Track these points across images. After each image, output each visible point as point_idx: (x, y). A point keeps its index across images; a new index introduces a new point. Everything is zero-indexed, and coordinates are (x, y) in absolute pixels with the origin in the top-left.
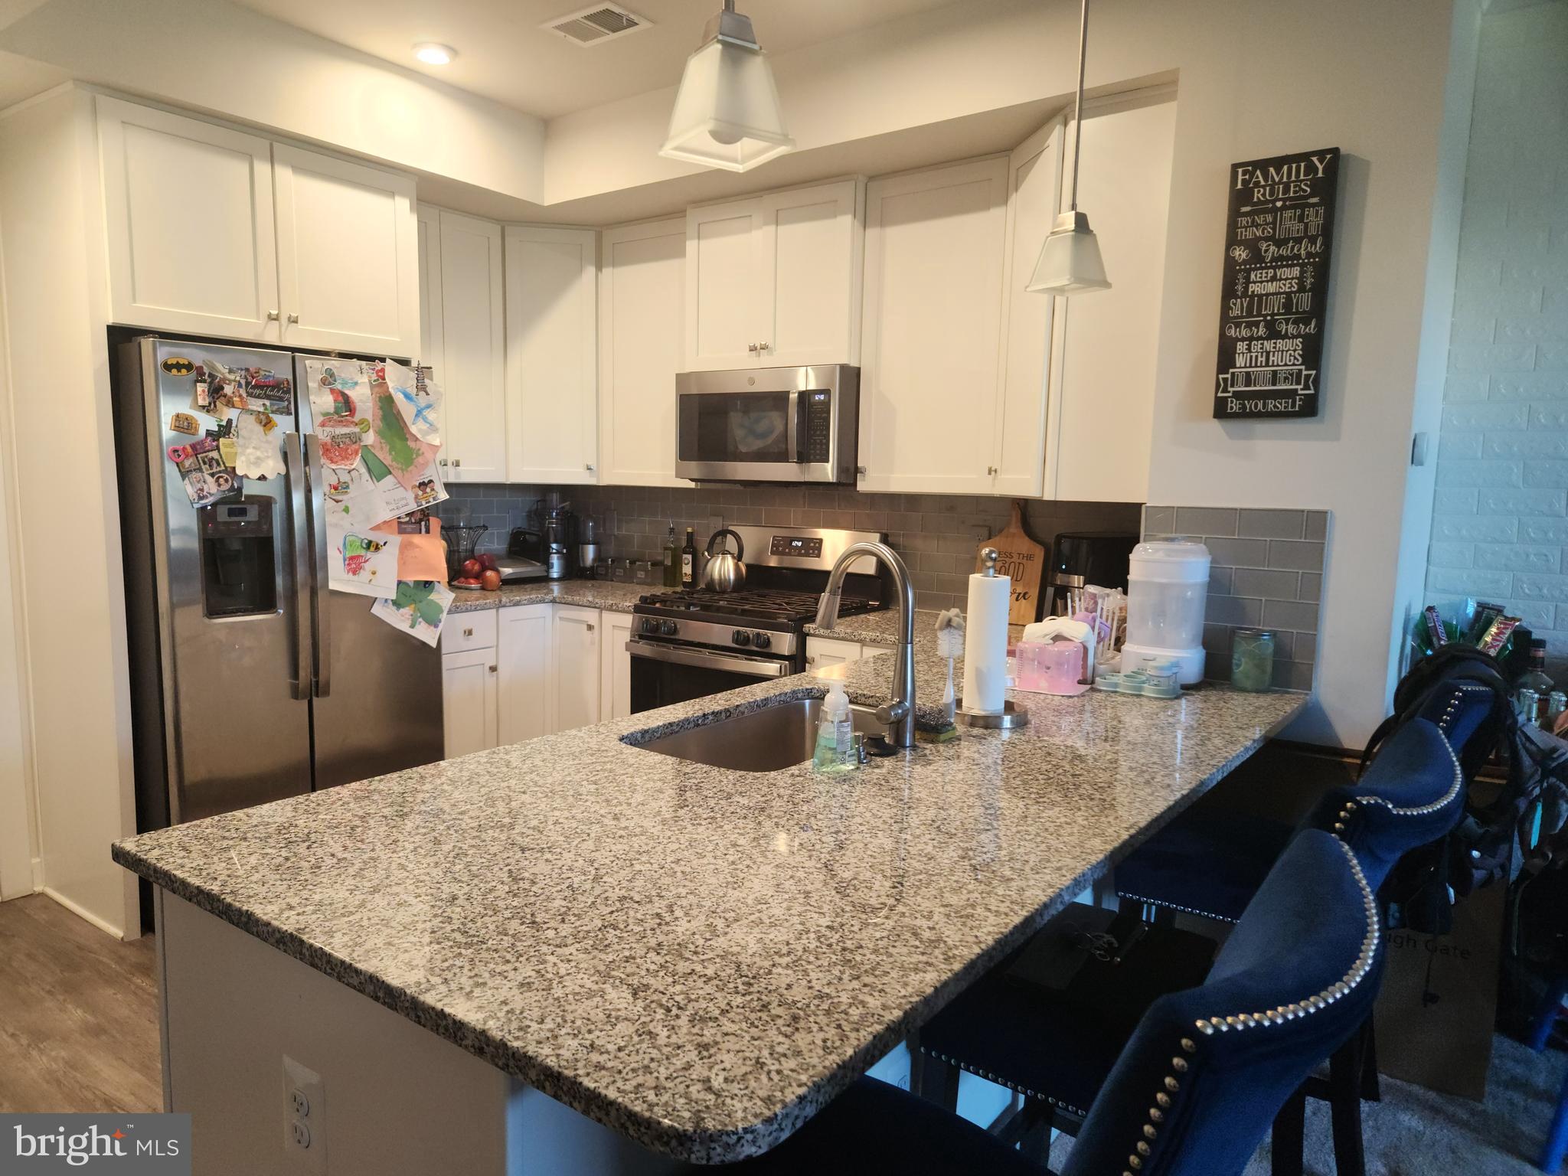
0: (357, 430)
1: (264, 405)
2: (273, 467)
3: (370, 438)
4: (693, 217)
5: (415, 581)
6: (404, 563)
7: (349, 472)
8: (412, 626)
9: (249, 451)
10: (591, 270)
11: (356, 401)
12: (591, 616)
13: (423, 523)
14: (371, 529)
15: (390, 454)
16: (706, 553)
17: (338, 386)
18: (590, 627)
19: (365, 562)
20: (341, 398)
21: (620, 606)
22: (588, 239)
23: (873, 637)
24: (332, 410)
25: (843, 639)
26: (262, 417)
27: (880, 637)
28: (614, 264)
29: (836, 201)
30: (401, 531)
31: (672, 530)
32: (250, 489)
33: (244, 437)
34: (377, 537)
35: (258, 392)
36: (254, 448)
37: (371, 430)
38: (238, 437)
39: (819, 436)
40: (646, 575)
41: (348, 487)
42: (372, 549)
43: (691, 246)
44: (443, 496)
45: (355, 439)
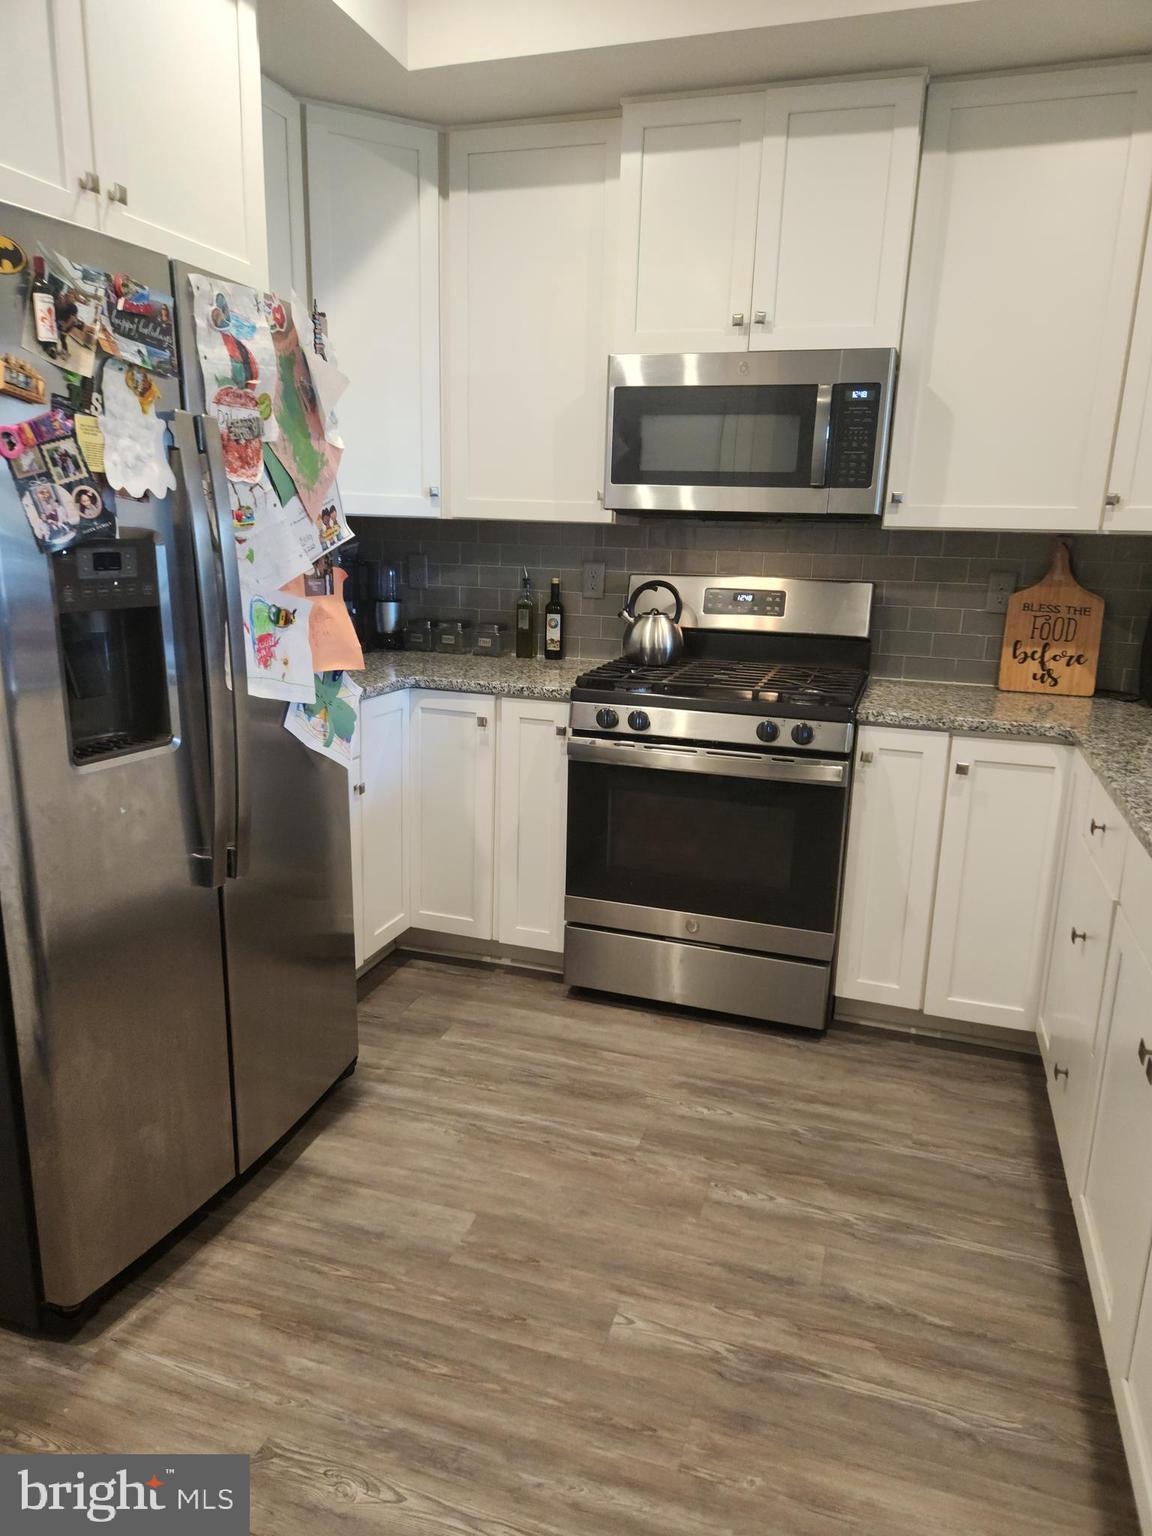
0: (255, 413)
1: (139, 352)
2: (157, 478)
3: (272, 431)
4: (634, 116)
5: (325, 673)
6: (316, 645)
7: (251, 490)
8: (327, 744)
9: (124, 442)
10: (431, 193)
11: (258, 360)
12: (483, 705)
13: (327, 577)
14: (282, 589)
15: (295, 460)
16: (626, 614)
17: (232, 330)
18: (482, 722)
19: (274, 646)
20: (238, 354)
21: (536, 691)
22: (426, 141)
23: (975, 725)
24: (229, 375)
25: (925, 728)
26: (139, 376)
27: (986, 724)
28: (471, 186)
29: (894, 106)
30: (309, 592)
31: (526, 582)
32: (129, 518)
33: (113, 415)
34: (287, 602)
35: (126, 325)
36: (131, 437)
37: (273, 416)
38: (104, 413)
39: (857, 449)
40: (493, 643)
41: (251, 517)
42: (282, 622)
43: (629, 161)
44: (348, 534)
45: (254, 428)
